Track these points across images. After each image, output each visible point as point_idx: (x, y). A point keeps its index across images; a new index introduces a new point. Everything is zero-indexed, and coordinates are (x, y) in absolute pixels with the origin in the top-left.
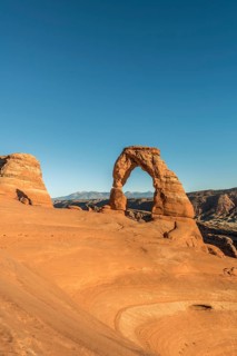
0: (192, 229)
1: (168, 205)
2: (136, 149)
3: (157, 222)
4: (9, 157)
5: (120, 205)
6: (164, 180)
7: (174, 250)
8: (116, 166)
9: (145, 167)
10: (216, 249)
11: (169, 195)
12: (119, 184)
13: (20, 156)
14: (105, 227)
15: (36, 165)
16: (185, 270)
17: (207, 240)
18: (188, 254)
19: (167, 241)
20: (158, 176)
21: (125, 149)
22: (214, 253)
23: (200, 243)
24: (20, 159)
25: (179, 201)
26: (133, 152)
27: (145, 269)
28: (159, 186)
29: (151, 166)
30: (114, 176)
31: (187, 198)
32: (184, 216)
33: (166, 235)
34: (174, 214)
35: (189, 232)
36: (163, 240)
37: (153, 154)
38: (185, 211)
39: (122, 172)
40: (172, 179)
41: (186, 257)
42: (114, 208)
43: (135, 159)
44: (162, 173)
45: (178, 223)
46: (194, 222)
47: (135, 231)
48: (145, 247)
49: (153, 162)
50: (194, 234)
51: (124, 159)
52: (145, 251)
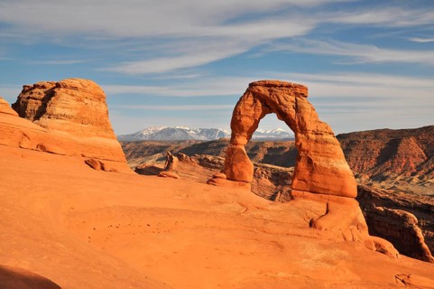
0: (353, 215)
1: (317, 177)
2: (268, 85)
3: (299, 203)
4: (58, 86)
5: (241, 174)
6: (313, 137)
7: (324, 247)
8: (236, 112)
9: (283, 116)
11: (320, 161)
13: (76, 83)
14: (218, 209)
15: (100, 98)
18: (345, 253)
19: (313, 232)
20: (303, 130)
21: (252, 85)
22: (383, 252)
23: (365, 233)
24: (76, 88)
25: (335, 172)
26: (264, 91)
28: (305, 146)
29: (292, 112)
30: (232, 127)
33: (312, 224)
34: (326, 191)
36: (308, 232)
37: (297, 94)
38: (342, 187)
39: (247, 121)
40: (326, 137)
41: (341, 258)
42: (231, 178)
43: (265, 99)
44: (311, 126)
45: (332, 205)
46: (356, 204)
47: (266, 215)
48: (284, 240)
49: (297, 108)
50: (355, 223)
51: (250, 100)
52: (281, 247)
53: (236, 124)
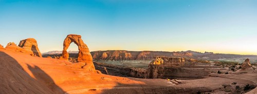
1: (84, 57)
2: (72, 35)
3: (79, 63)
4: (26, 40)
5: (66, 57)
6: (82, 47)
7: (85, 72)
8: (64, 42)
9: (75, 42)
10: (99, 72)
11: (84, 53)
12: (65, 48)
14: (60, 65)
16: (88, 79)
17: (97, 69)
18: (90, 74)
19: (83, 69)
20: (80, 45)
21: (68, 35)
23: (94, 69)
24: (30, 40)
25: (87, 55)
26: (71, 37)
27: (74, 79)
28: (80, 49)
29: (77, 42)
31: (90, 54)
32: (89, 60)
33: (82, 67)
34: (86, 60)
35: (91, 66)
36: (81, 69)
37: (79, 37)
39: (66, 44)
40: (85, 47)
42: (64, 58)
43: (72, 39)
44: (82, 45)
45: (87, 63)
47: (71, 66)
48: (75, 71)
49: (79, 41)
50: (92, 67)
51: (68, 39)
52: (75, 73)
53: (64, 45)
